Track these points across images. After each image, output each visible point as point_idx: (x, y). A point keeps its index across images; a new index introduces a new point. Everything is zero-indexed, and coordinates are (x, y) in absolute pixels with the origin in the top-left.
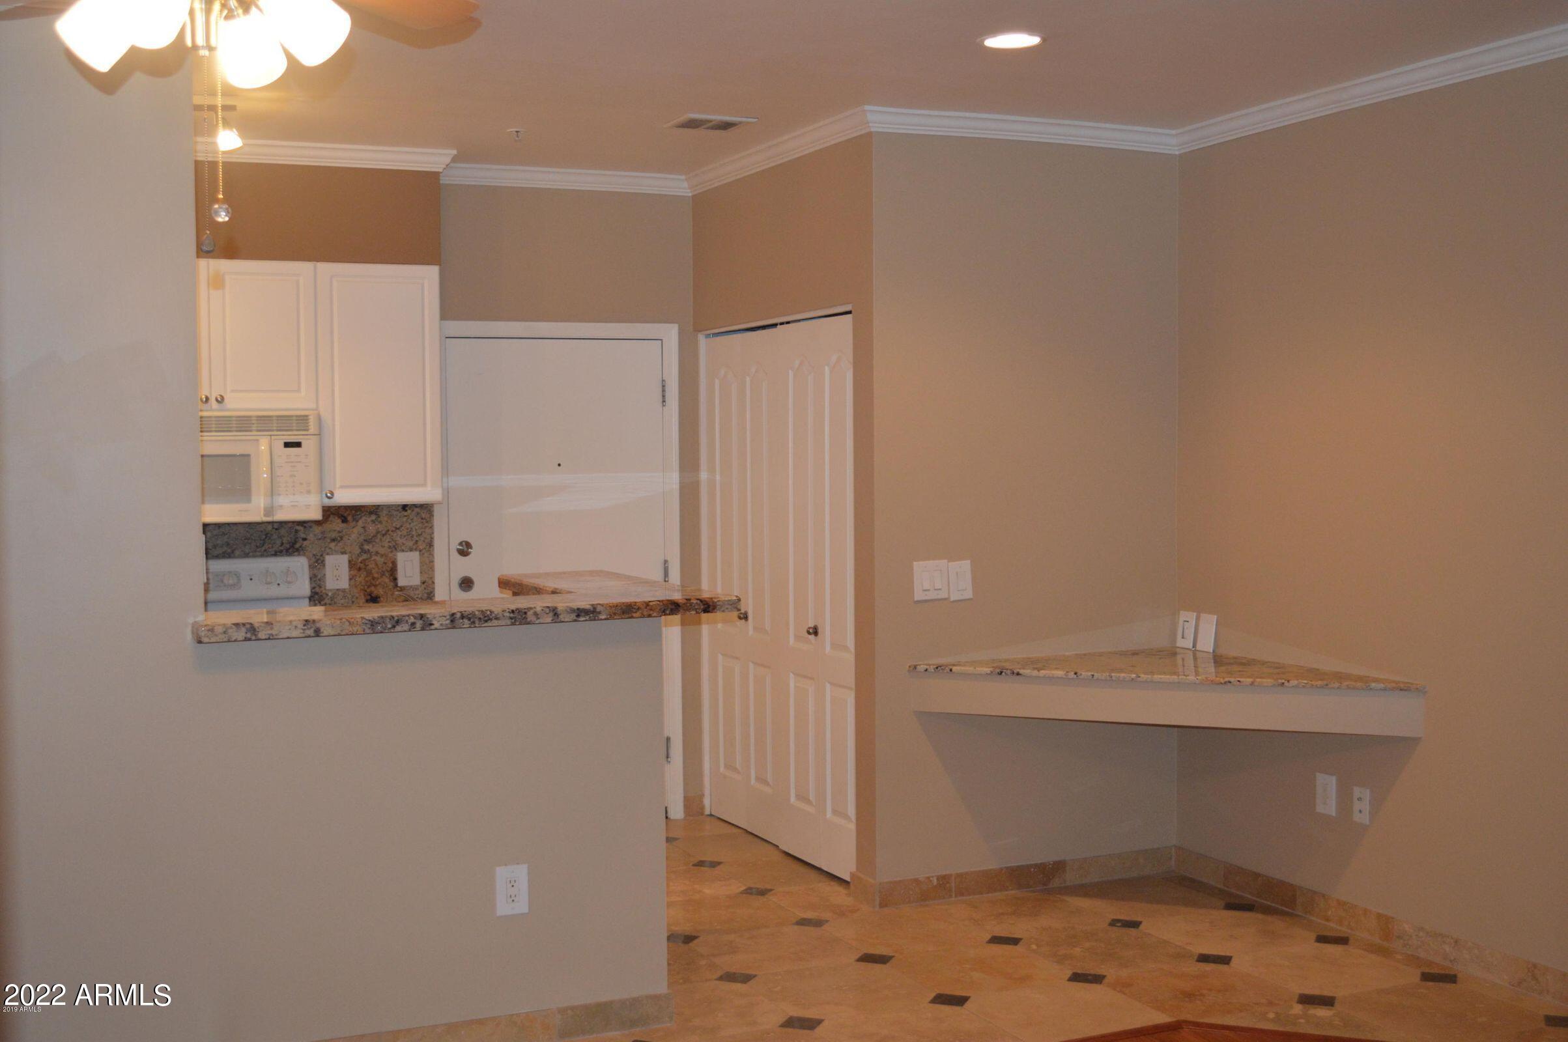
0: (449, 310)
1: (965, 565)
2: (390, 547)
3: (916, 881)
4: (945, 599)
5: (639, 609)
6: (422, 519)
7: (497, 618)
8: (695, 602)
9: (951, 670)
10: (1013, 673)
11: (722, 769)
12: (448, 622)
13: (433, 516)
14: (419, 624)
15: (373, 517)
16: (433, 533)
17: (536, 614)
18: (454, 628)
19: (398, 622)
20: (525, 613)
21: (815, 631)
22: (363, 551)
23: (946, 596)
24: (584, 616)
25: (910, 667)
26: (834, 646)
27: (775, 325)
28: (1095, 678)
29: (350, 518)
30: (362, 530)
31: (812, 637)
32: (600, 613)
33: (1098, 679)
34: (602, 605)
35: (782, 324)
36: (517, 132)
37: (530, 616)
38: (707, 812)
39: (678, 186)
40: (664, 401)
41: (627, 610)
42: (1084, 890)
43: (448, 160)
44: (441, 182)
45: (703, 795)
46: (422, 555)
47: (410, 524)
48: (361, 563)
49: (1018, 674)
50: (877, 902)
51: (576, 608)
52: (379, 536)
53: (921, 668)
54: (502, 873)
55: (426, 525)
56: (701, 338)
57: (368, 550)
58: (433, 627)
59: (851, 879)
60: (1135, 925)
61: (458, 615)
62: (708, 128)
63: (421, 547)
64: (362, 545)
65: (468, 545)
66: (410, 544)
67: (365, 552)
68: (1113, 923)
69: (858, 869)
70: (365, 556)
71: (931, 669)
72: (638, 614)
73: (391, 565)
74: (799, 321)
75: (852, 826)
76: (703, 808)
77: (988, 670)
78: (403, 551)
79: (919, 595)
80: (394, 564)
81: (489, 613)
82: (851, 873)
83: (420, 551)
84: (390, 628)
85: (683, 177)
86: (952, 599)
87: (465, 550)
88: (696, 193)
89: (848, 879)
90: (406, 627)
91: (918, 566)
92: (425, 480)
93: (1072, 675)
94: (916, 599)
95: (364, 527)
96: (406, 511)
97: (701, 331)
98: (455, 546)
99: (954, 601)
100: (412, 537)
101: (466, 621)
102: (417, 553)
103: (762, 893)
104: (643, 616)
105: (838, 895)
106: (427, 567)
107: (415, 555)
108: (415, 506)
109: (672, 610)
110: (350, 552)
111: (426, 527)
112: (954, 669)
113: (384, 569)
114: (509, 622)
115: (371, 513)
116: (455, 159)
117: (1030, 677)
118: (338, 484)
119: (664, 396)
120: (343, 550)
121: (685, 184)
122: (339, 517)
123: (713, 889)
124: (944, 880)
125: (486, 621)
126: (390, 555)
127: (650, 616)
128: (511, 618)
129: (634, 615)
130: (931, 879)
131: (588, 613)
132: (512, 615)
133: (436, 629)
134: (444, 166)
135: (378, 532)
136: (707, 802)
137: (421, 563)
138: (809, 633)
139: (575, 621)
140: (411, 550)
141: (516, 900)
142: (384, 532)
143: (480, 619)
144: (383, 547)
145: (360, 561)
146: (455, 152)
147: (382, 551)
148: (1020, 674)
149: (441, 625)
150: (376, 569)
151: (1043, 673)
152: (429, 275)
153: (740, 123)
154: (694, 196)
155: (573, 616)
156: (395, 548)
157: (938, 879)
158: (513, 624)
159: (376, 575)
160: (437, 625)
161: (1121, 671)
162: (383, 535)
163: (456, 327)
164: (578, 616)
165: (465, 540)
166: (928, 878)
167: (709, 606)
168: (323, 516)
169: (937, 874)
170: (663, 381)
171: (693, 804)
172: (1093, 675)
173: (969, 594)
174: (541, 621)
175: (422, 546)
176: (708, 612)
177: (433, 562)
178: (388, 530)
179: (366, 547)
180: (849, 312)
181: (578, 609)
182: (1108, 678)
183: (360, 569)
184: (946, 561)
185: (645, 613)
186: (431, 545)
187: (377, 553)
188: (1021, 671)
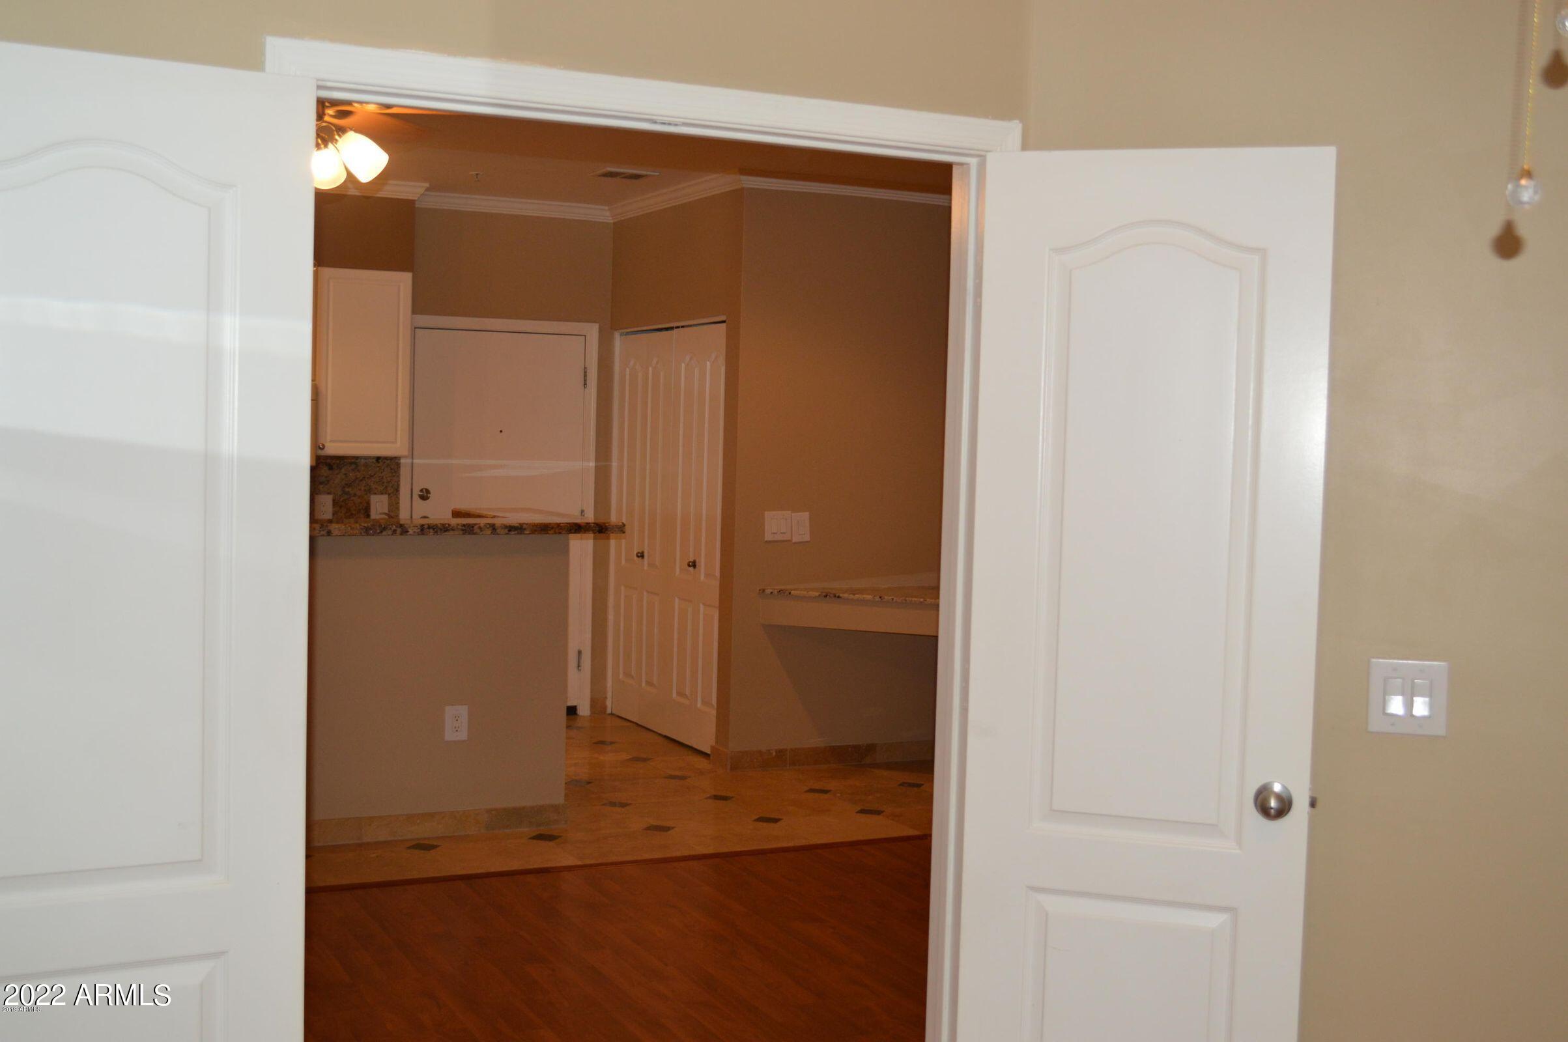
0: (418, 307)
1: (805, 515)
2: (365, 490)
3: (760, 752)
4: (789, 541)
5: (552, 528)
6: (391, 469)
7: (453, 530)
8: (593, 525)
9: (790, 593)
10: (835, 596)
11: (621, 676)
12: (419, 530)
13: (400, 467)
14: (399, 530)
15: (353, 466)
16: (399, 481)
17: (480, 528)
18: (423, 534)
19: (384, 529)
20: (473, 527)
21: (693, 565)
22: (344, 493)
23: (790, 539)
24: (514, 531)
25: (760, 590)
26: (707, 575)
27: (672, 328)
28: (894, 600)
29: (335, 466)
30: (344, 477)
31: (691, 569)
32: (525, 529)
33: (896, 602)
34: (527, 524)
35: (678, 327)
36: (477, 174)
37: (476, 529)
38: (609, 711)
39: (602, 214)
40: (585, 384)
41: (544, 529)
42: (889, 766)
43: (422, 191)
44: (417, 206)
45: (606, 698)
46: (390, 498)
47: (382, 473)
48: (343, 501)
49: (839, 597)
50: (729, 767)
51: (508, 525)
52: (357, 482)
53: (768, 591)
54: (450, 711)
55: (394, 474)
56: (617, 335)
57: (349, 492)
58: (408, 534)
59: (711, 752)
60: (919, 786)
61: (426, 527)
62: (623, 178)
63: (390, 492)
64: (344, 487)
65: (428, 491)
66: (381, 488)
67: (348, 493)
68: (902, 784)
69: (716, 742)
70: (346, 497)
71: (776, 592)
72: (552, 532)
73: (365, 504)
74: (690, 326)
75: (714, 712)
76: (605, 708)
77: (817, 594)
78: (375, 494)
79: (768, 537)
80: (368, 503)
81: (447, 525)
82: (711, 746)
83: (389, 494)
84: (379, 533)
85: (607, 208)
86: (794, 541)
87: (425, 495)
88: (616, 220)
89: (708, 752)
90: (390, 532)
91: (768, 515)
92: (396, 439)
93: (877, 599)
94: (766, 539)
95: (346, 474)
96: (379, 462)
97: (616, 330)
98: (416, 492)
99: (795, 543)
100: (383, 483)
101: (431, 530)
102: (387, 496)
103: (645, 760)
104: (555, 533)
105: (702, 763)
106: (394, 506)
107: (385, 498)
108: (386, 458)
109: (576, 530)
110: (334, 493)
111: (394, 476)
112: (792, 592)
113: (361, 507)
114: (461, 532)
115: (351, 463)
116: (427, 190)
117: (848, 599)
118: (329, 438)
119: (585, 380)
120: (329, 491)
121: (608, 214)
122: (326, 465)
123: (608, 757)
124: (781, 753)
125: (445, 531)
126: (365, 496)
127: (560, 533)
128: (463, 530)
129: (549, 532)
130: (771, 752)
131: (518, 529)
132: (463, 528)
133: (410, 535)
134: (419, 195)
135: (357, 478)
136: (609, 703)
137: (389, 504)
138: (689, 566)
139: (507, 534)
140: (382, 494)
141: (459, 730)
142: (361, 478)
143: (441, 530)
144: (360, 490)
145: (341, 500)
146: (427, 185)
147: (358, 493)
148: (841, 597)
149: (414, 532)
150: (354, 507)
151: (857, 596)
152: (404, 280)
153: (646, 176)
154: (614, 223)
155: (506, 531)
156: (369, 491)
157: (776, 752)
158: (464, 534)
159: (354, 512)
160: (411, 532)
161: (915, 597)
162: (361, 480)
163: (424, 320)
164: (509, 531)
165: (425, 487)
166: (769, 750)
167: (602, 529)
168: (316, 463)
169: (776, 748)
170: (585, 368)
171: (597, 704)
172: (893, 599)
173: (807, 538)
174: (484, 532)
175: (390, 490)
176: (602, 532)
177: (398, 503)
178: (364, 477)
179: (347, 490)
180: (724, 322)
181: (510, 526)
182: (904, 601)
183: (341, 507)
184: (790, 512)
185: (557, 531)
186: (397, 490)
187: (355, 495)
188: (841, 595)
